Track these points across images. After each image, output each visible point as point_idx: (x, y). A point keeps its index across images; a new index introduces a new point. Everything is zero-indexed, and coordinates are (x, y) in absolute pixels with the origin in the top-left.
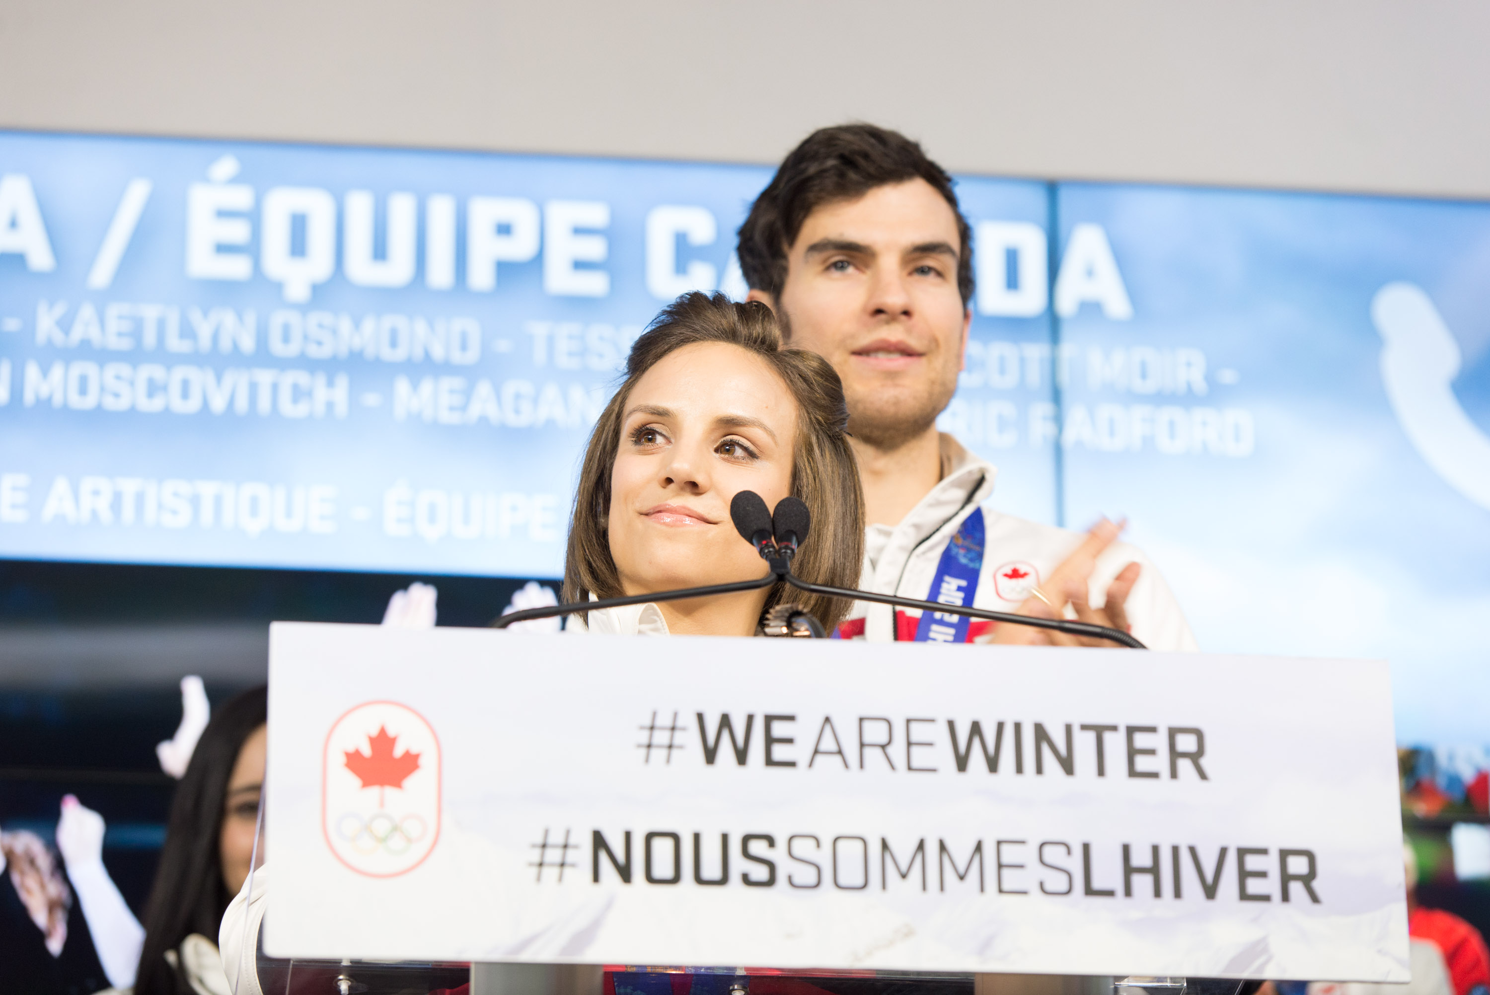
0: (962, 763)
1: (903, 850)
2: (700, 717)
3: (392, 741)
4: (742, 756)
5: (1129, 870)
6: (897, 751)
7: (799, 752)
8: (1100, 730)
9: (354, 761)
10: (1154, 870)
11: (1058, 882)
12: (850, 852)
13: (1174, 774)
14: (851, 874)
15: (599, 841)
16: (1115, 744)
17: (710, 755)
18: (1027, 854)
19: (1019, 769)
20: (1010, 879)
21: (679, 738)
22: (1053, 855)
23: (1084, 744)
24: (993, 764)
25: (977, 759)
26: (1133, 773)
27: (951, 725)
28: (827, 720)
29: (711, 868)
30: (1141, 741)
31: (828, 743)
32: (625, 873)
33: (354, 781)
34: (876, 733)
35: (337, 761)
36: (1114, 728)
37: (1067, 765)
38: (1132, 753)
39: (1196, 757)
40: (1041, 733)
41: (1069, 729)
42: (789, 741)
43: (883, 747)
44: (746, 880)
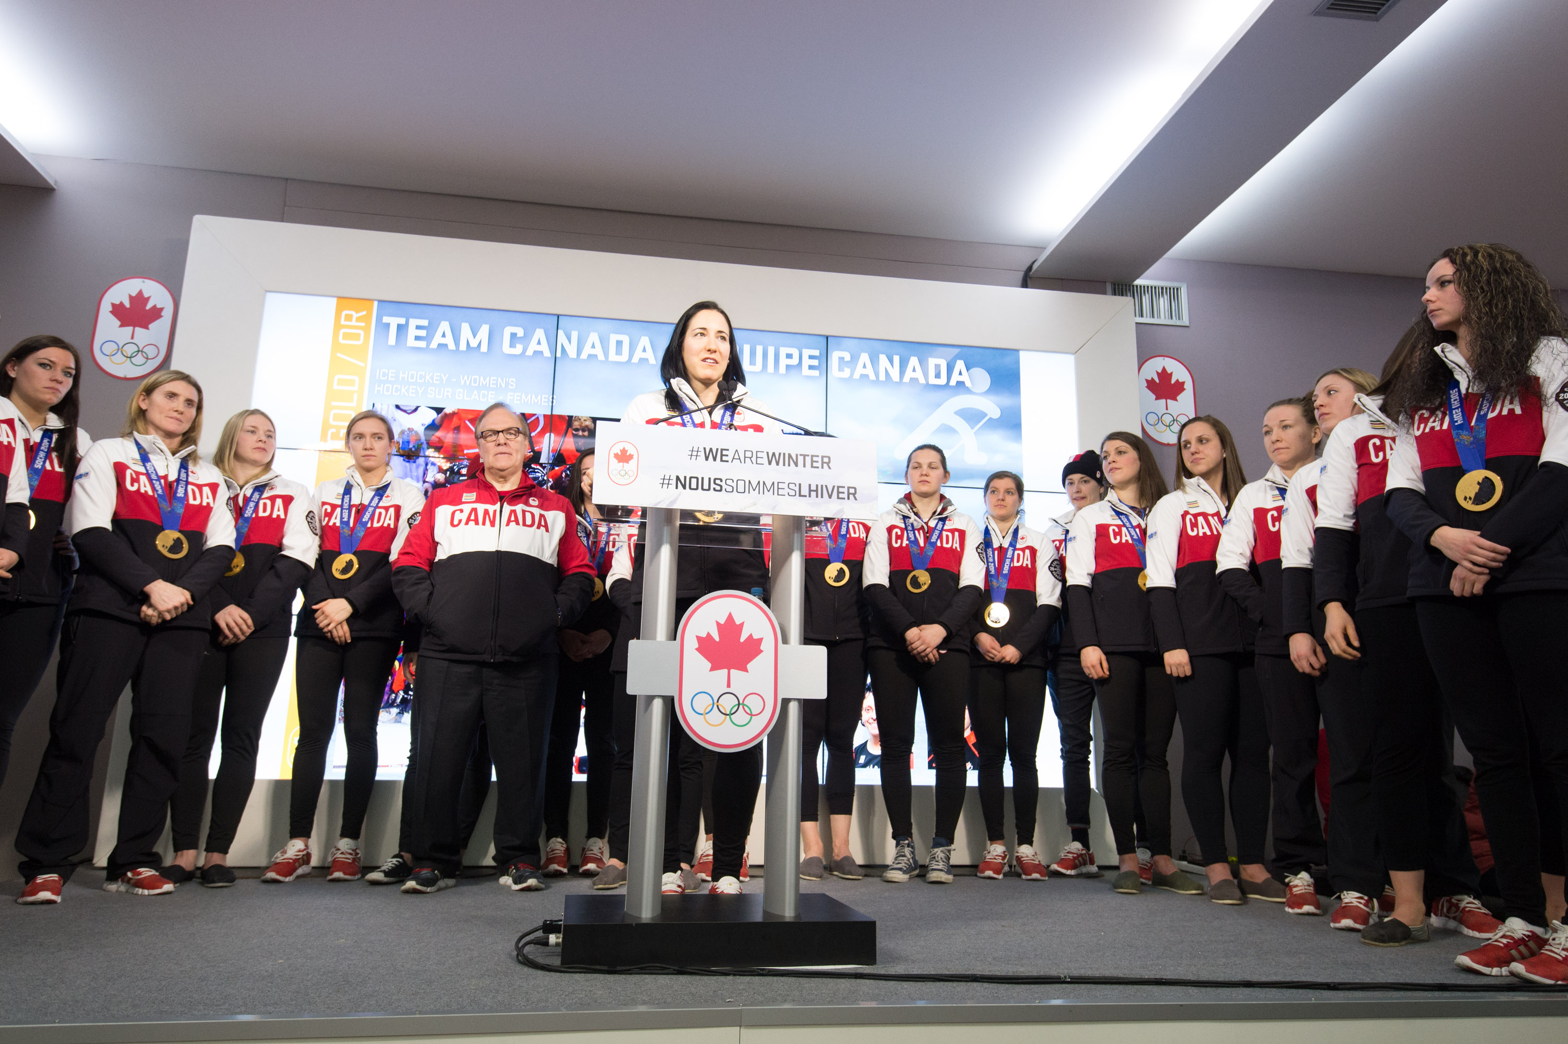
0: (770, 463)
1: (754, 484)
2: (705, 449)
3: (627, 451)
4: (715, 459)
5: (810, 491)
6: (754, 459)
7: (729, 458)
8: (805, 456)
9: (616, 456)
10: (817, 491)
11: (792, 493)
12: (741, 484)
13: (822, 468)
14: (741, 489)
15: (678, 478)
16: (808, 459)
17: (707, 459)
18: (785, 486)
19: (784, 465)
20: (781, 492)
21: (699, 454)
22: (792, 486)
23: (801, 459)
24: (778, 463)
25: (774, 462)
26: (812, 467)
27: (768, 453)
28: (737, 450)
29: (706, 487)
30: (815, 459)
31: (736, 456)
32: (684, 487)
33: (616, 461)
34: (749, 454)
35: (612, 455)
36: (808, 456)
37: (796, 465)
38: (812, 462)
39: (828, 463)
40: (790, 456)
41: (797, 455)
42: (727, 455)
43: (750, 458)
44: (714, 489)
